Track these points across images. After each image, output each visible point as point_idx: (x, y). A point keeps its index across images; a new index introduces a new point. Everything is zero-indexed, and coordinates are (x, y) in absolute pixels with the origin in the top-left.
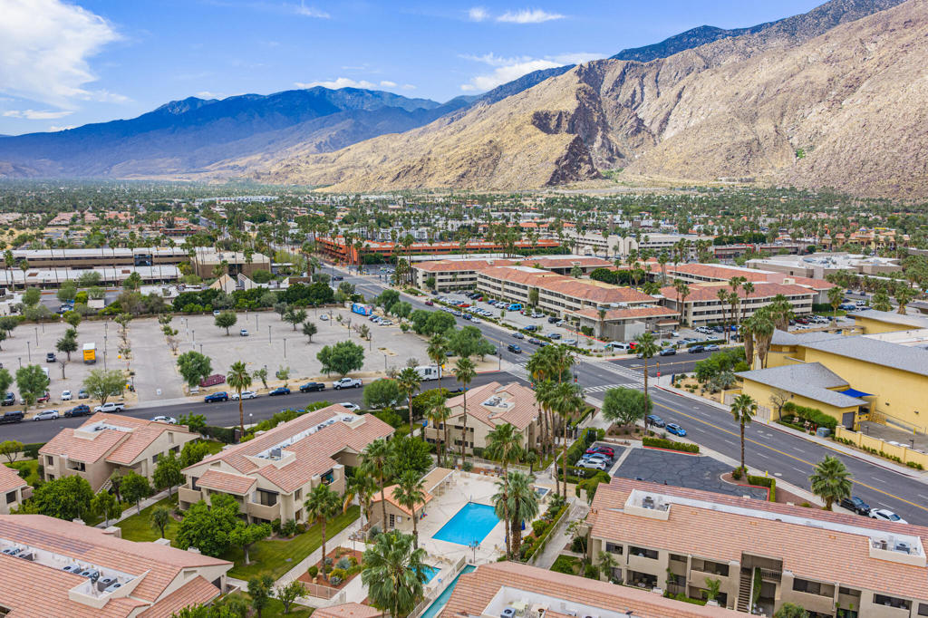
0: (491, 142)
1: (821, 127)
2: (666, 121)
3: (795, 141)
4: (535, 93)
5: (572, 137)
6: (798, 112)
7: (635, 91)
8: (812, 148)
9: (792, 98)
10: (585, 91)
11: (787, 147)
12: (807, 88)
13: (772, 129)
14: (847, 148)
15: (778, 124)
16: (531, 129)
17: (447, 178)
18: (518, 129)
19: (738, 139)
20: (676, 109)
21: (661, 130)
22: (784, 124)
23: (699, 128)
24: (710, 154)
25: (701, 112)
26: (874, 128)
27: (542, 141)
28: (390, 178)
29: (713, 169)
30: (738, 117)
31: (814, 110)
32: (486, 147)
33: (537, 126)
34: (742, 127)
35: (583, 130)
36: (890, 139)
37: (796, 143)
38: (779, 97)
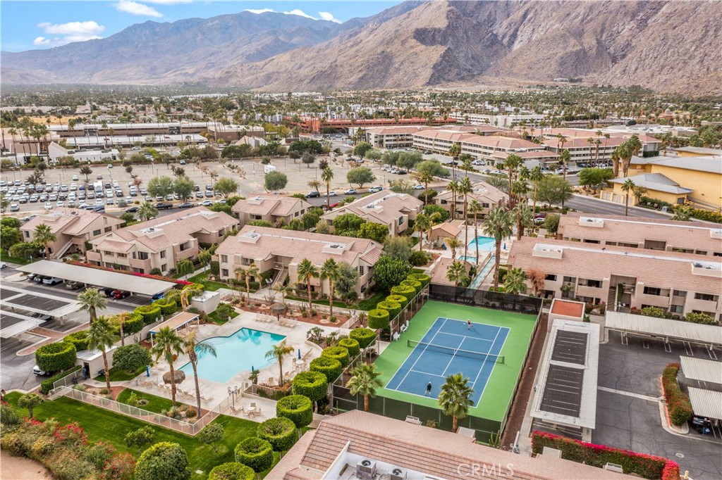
0: (383, 52)
1: (631, 40)
2: (514, 36)
3: (612, 50)
4: (415, 14)
5: (445, 48)
6: (614, 29)
7: (490, 12)
8: (624, 56)
9: (610, 18)
10: (453, 13)
11: (605, 55)
12: (621, 10)
13: (594, 42)
14: (651, 56)
15: (599, 37)
16: (413, 42)
17: (351, 79)
18: (404, 42)
19: (570, 49)
20: (522, 26)
21: (511, 43)
22: (604, 38)
23: (540, 41)
24: (548, 61)
25: (541, 29)
26: (671, 41)
27: (422, 51)
28: (307, 81)
29: (550, 73)
30: (569, 33)
31: (627, 27)
32: (379, 56)
33: (417, 40)
34: (572, 41)
35: (452, 42)
36: (682, 49)
37: (612, 52)
38: (600, 17)
